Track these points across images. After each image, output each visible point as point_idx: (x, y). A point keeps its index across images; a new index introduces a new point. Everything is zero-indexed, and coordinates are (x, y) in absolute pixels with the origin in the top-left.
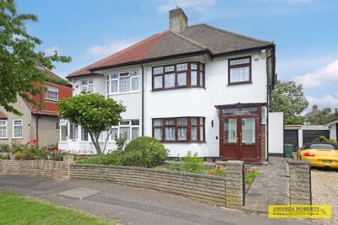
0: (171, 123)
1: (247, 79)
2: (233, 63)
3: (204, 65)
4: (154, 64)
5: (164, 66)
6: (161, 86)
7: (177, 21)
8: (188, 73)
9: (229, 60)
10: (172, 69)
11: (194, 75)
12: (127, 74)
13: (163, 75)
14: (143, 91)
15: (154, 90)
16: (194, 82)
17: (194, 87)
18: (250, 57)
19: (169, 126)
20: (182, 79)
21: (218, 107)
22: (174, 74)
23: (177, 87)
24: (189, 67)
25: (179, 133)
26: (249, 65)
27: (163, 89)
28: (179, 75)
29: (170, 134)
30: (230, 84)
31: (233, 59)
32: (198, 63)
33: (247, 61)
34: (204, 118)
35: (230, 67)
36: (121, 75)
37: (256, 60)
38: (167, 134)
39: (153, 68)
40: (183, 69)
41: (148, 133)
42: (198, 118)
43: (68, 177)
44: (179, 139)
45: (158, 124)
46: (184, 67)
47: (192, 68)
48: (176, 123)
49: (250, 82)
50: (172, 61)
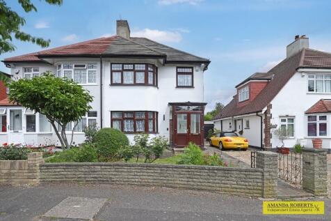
0: (130, 116)
1: (190, 85)
2: (180, 70)
3: (157, 68)
4: (113, 60)
5: (123, 64)
6: (119, 82)
7: (123, 30)
8: (146, 72)
9: (177, 68)
10: (131, 67)
11: (151, 75)
12: (84, 66)
13: (122, 71)
14: (101, 85)
15: (112, 84)
16: (150, 82)
17: (151, 85)
18: (192, 68)
19: (127, 119)
20: (140, 78)
21: (170, 104)
22: (133, 72)
23: (135, 84)
24: (147, 68)
25: (137, 127)
26: (192, 74)
27: (122, 84)
28: (137, 73)
29: (128, 125)
30: (178, 87)
31: (180, 68)
32: (153, 66)
33: (190, 70)
34: (157, 113)
35: (178, 73)
36: (76, 66)
37: (197, 71)
38: (125, 126)
39: (111, 64)
40: (142, 69)
41: (107, 124)
42: (154, 112)
44: (138, 130)
45: (116, 116)
46: (143, 67)
47: (149, 69)
48: (134, 116)
49: (192, 87)
50: (130, 60)
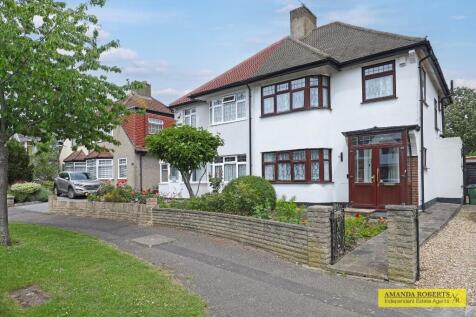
0: (286, 158)
1: (390, 93)
2: (368, 72)
3: (329, 78)
4: (263, 83)
5: (276, 85)
6: (272, 111)
7: (300, 23)
8: (307, 90)
9: (364, 69)
10: (284, 87)
11: (314, 92)
12: (232, 98)
13: (274, 96)
14: (250, 119)
15: (264, 116)
16: (314, 102)
17: (314, 108)
18: (393, 62)
19: (283, 162)
20: (299, 99)
21: (348, 134)
22: (288, 94)
23: (292, 111)
24: (307, 82)
25: (295, 172)
26: (393, 73)
27: (275, 114)
28: (294, 94)
29: (284, 172)
30: (365, 101)
31: (368, 67)
32: (320, 77)
33: (388, 68)
34: (330, 150)
35: (365, 78)
36: (225, 100)
37: (402, 65)
38: (280, 173)
39: (262, 88)
40: (300, 86)
41: (257, 172)
42: (321, 151)
43: (151, 222)
44: (296, 179)
45: (269, 159)
46: (301, 83)
47: (311, 84)
48: (291, 158)
49: (394, 97)
50: (286, 77)
